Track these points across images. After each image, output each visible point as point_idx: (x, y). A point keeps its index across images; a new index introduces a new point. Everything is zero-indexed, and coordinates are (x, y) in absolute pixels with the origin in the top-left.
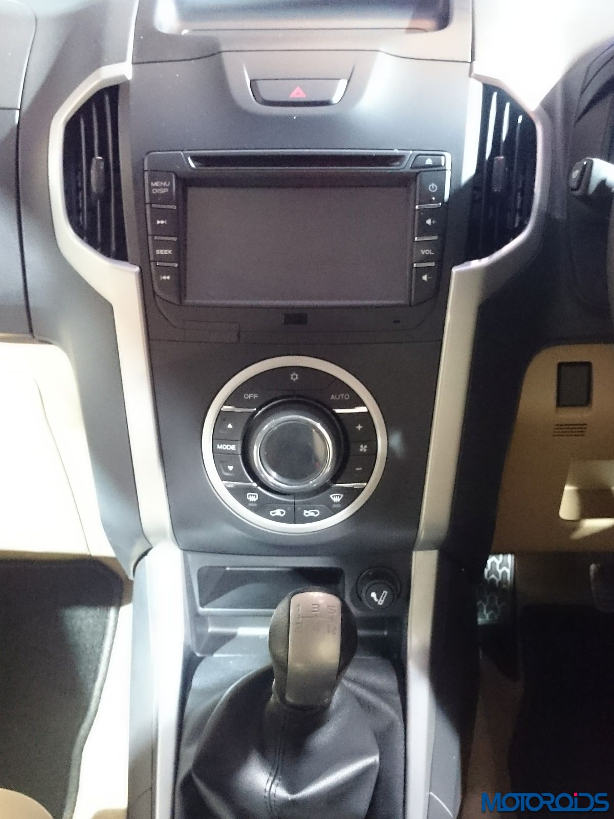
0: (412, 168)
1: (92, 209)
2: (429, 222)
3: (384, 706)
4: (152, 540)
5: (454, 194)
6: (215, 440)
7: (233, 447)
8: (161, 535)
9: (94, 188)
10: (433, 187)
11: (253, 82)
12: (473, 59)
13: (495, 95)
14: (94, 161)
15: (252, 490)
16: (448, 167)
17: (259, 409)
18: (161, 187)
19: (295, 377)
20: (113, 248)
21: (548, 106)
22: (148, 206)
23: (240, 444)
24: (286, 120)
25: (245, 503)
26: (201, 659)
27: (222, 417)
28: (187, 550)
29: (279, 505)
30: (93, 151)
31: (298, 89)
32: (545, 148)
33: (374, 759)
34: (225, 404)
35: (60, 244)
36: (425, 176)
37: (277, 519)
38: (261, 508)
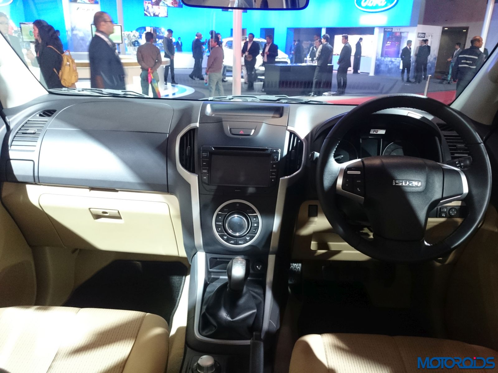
0: (270, 152)
1: (186, 160)
2: (274, 166)
3: (259, 297)
4: (197, 250)
5: (281, 158)
6: (216, 221)
7: (220, 223)
8: (200, 248)
9: (187, 154)
10: (276, 157)
11: (230, 129)
12: (288, 125)
13: (293, 135)
14: (188, 148)
15: (225, 235)
16: (280, 152)
17: (228, 213)
18: (205, 154)
19: (238, 205)
20: (192, 169)
21: (307, 138)
22: (201, 159)
23: (222, 222)
24: (239, 139)
25: (223, 239)
26: (209, 284)
27: (218, 215)
28: (207, 252)
29: (232, 240)
30: (187, 144)
31: (242, 131)
32: (305, 148)
33: (255, 311)
34: (219, 212)
35: (177, 168)
36: (274, 155)
37: (232, 244)
38: (227, 241)
